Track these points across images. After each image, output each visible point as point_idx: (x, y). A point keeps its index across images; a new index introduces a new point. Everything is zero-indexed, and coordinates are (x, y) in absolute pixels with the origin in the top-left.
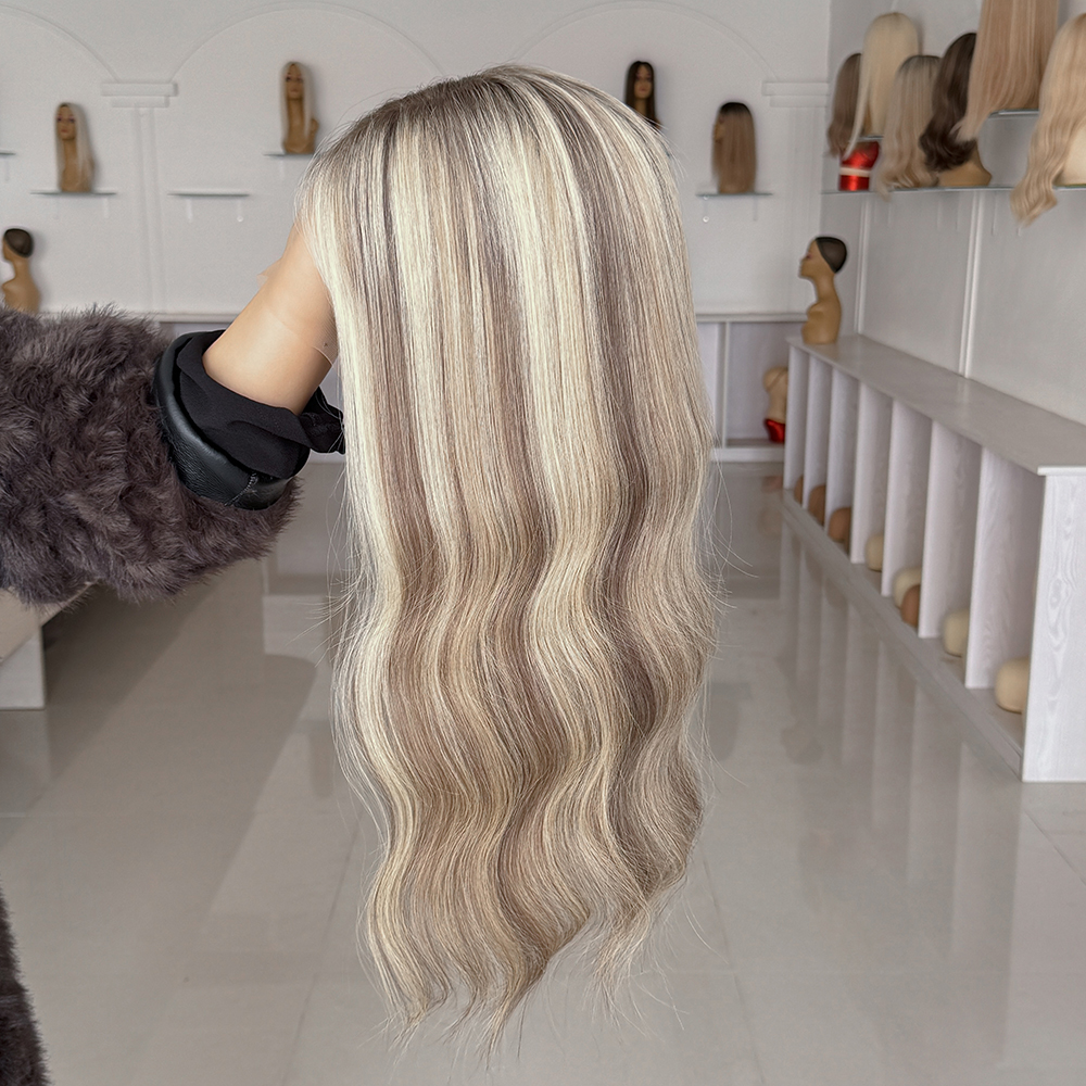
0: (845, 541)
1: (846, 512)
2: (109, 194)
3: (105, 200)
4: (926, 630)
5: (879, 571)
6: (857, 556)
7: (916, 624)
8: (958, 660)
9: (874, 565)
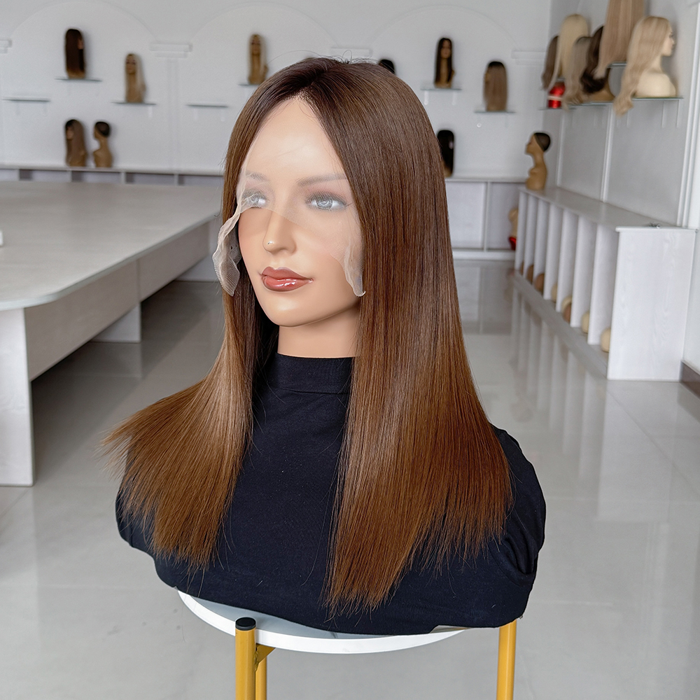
2: (153, 104)
3: (150, 108)
4: (574, 323)
6: (547, 295)
7: (569, 321)
9: (553, 299)
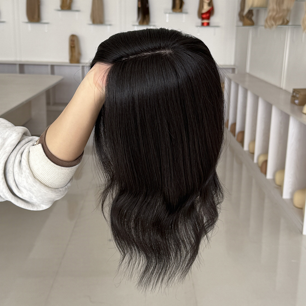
0: (242, 142)
1: (242, 133)
4: (269, 176)
5: (253, 154)
6: (246, 148)
7: (265, 173)
8: (280, 187)
9: (251, 151)
